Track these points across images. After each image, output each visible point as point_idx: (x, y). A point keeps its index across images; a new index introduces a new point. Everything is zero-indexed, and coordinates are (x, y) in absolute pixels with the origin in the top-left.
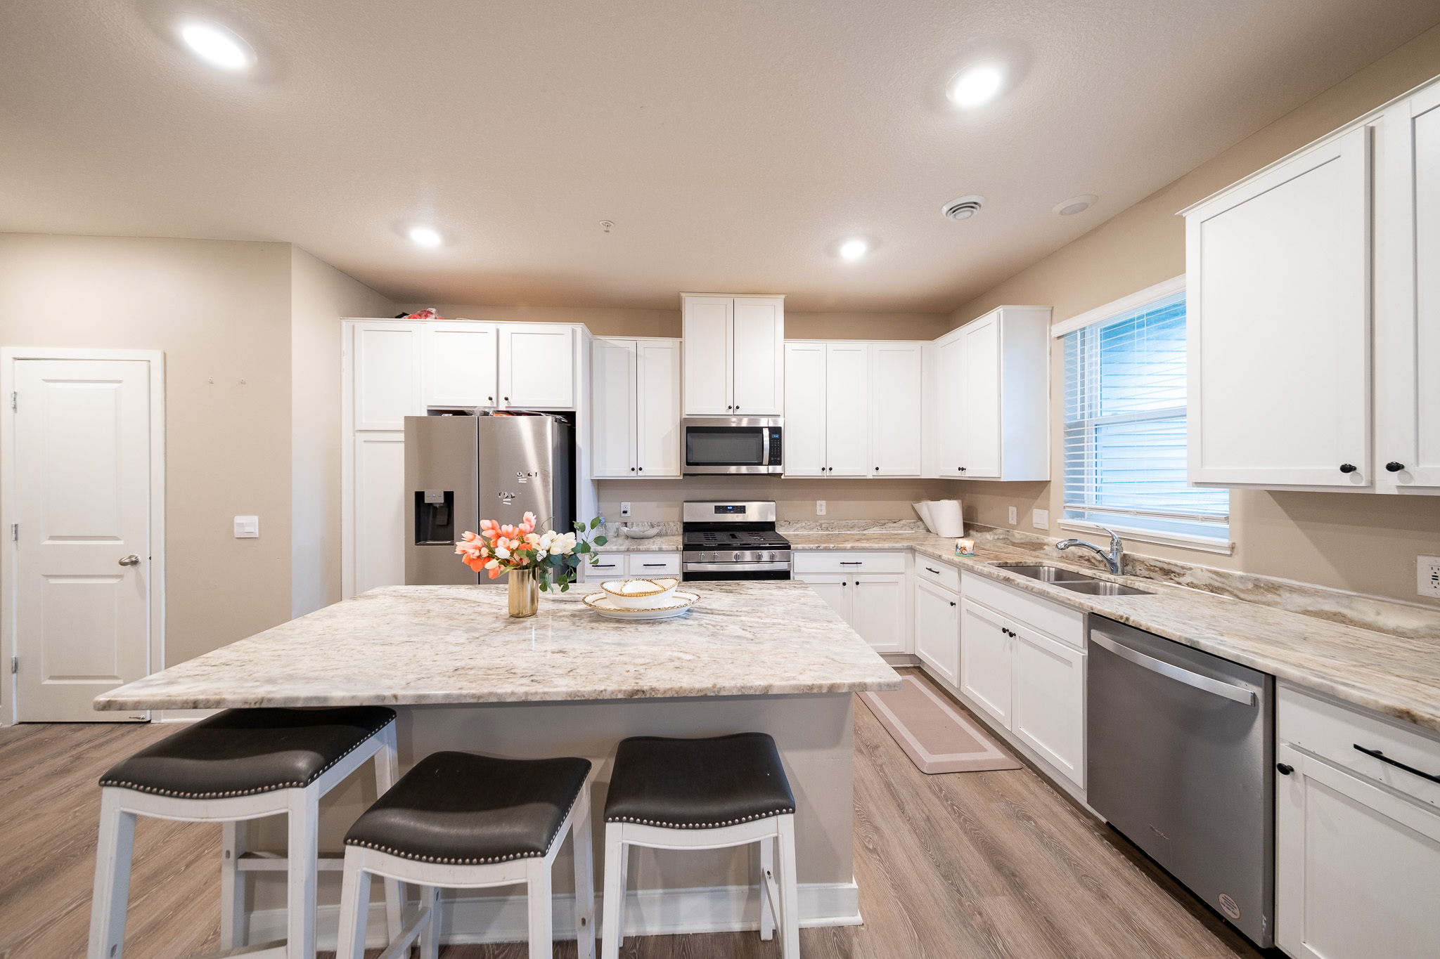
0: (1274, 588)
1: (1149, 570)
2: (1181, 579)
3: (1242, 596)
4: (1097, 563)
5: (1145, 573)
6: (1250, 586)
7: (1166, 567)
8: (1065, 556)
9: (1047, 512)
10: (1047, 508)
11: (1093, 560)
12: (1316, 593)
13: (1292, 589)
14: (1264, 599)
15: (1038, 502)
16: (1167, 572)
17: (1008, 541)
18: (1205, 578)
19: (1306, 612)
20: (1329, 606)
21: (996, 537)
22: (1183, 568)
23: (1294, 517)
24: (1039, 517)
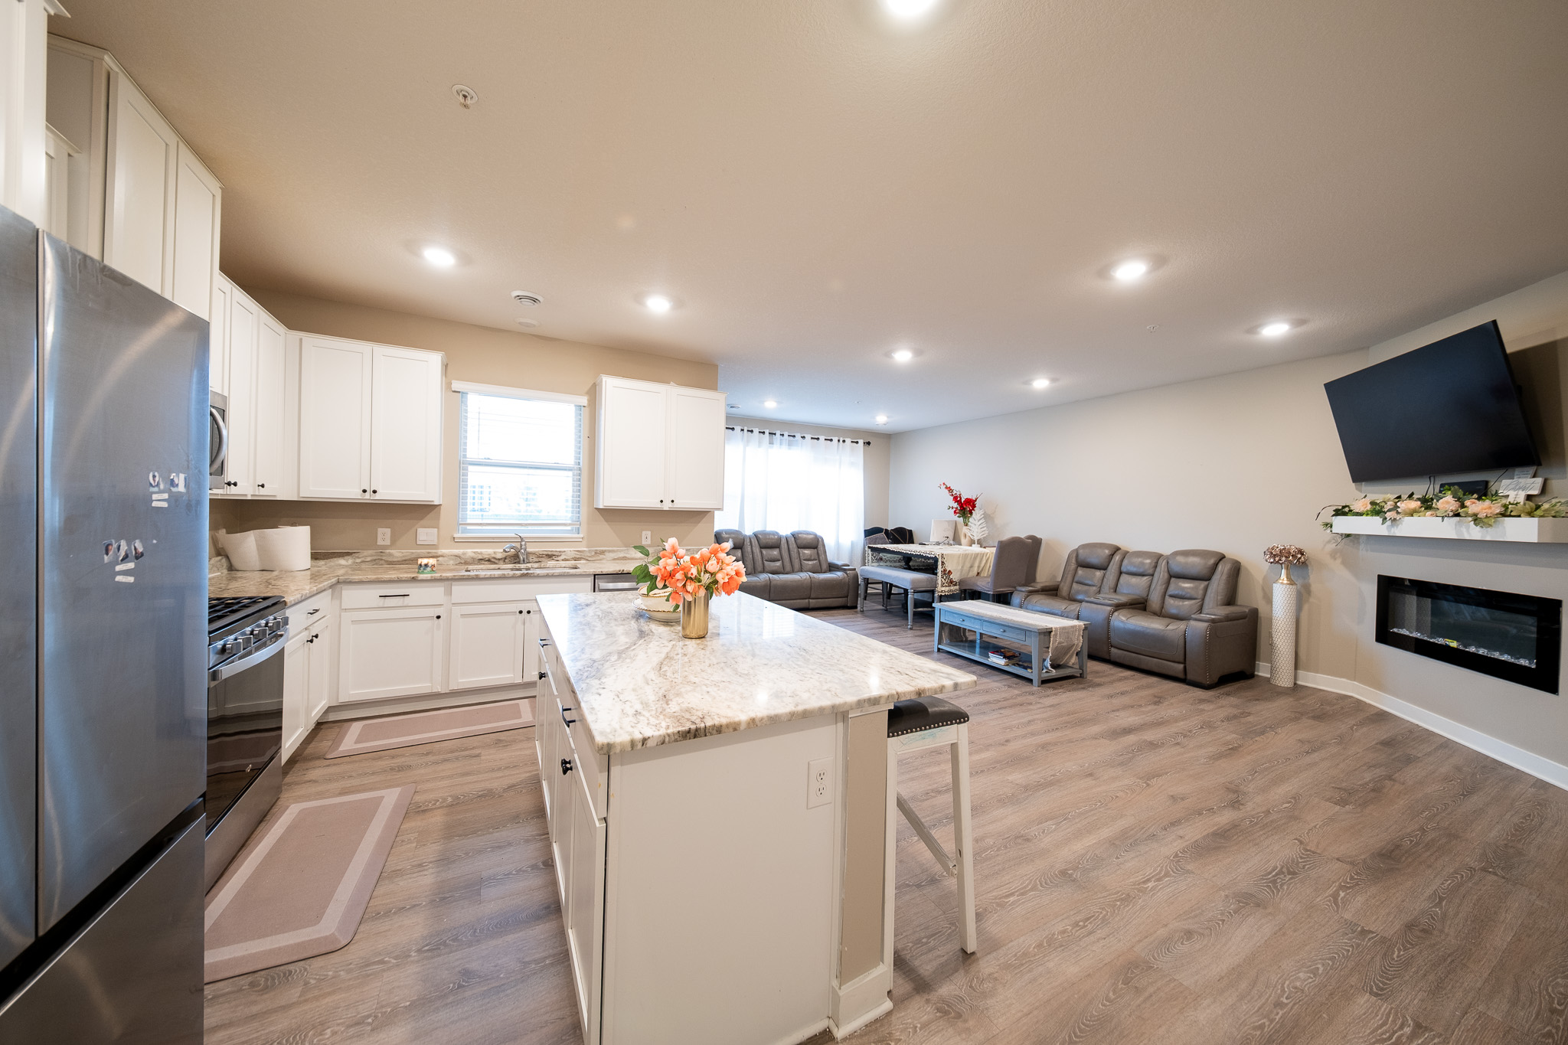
0: (603, 552)
1: (539, 557)
2: (559, 558)
3: (589, 559)
4: (496, 561)
5: (536, 560)
6: (593, 553)
7: (550, 553)
8: (463, 562)
9: (436, 529)
10: (437, 527)
11: (493, 560)
12: (617, 551)
13: (610, 551)
14: (599, 558)
15: (422, 522)
16: (550, 556)
17: (383, 562)
18: (573, 555)
19: (615, 559)
20: (622, 555)
21: (358, 561)
22: (560, 552)
23: (607, 521)
24: (425, 534)
